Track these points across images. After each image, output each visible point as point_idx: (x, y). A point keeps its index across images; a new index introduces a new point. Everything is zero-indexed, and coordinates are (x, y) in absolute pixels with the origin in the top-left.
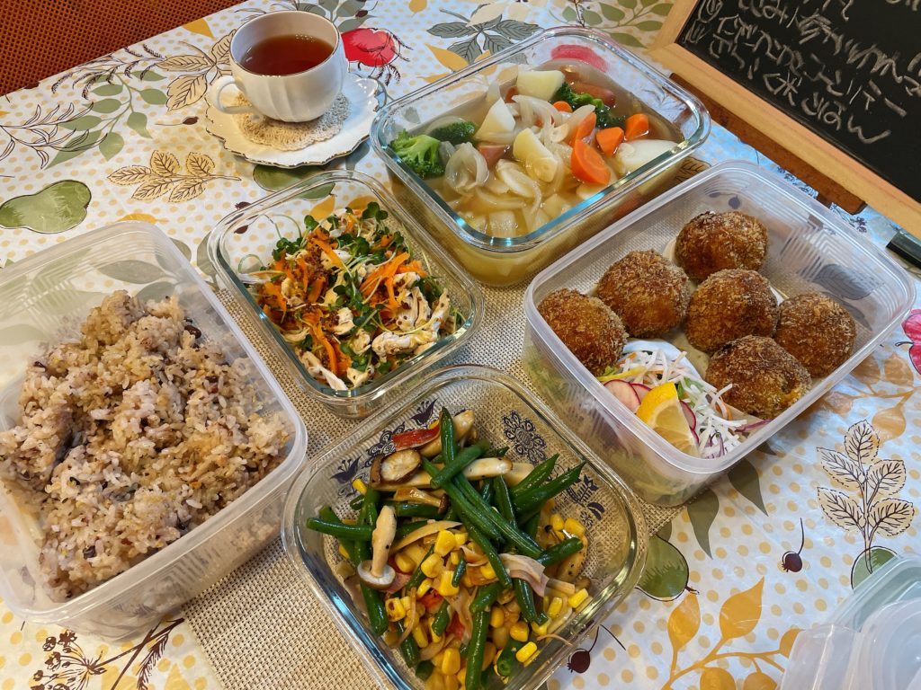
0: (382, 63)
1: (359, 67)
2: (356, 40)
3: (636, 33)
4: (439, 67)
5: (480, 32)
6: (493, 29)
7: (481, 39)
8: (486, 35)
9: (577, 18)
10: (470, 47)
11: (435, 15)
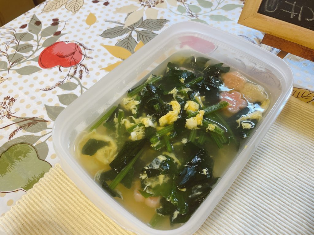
0: (75, 63)
1: (60, 70)
2: (56, 51)
3: (223, 13)
4: (112, 58)
5: (132, 30)
6: (140, 27)
7: (134, 34)
8: (137, 32)
9: (187, 11)
10: (129, 41)
11: (103, 25)
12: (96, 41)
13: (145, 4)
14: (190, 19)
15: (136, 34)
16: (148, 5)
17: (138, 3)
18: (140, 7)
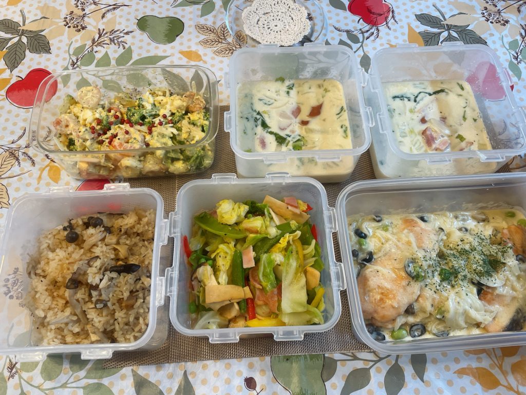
0: (374, 24)
1: (359, 21)
4: (405, 41)
5: (447, 30)
6: (457, 32)
7: (445, 34)
8: (449, 34)
9: (517, 50)
10: (433, 38)
11: (428, 7)
12: (407, 17)
13: (486, 14)
14: (510, 60)
15: (446, 36)
16: (488, 17)
17: (480, 9)
18: (479, 14)
